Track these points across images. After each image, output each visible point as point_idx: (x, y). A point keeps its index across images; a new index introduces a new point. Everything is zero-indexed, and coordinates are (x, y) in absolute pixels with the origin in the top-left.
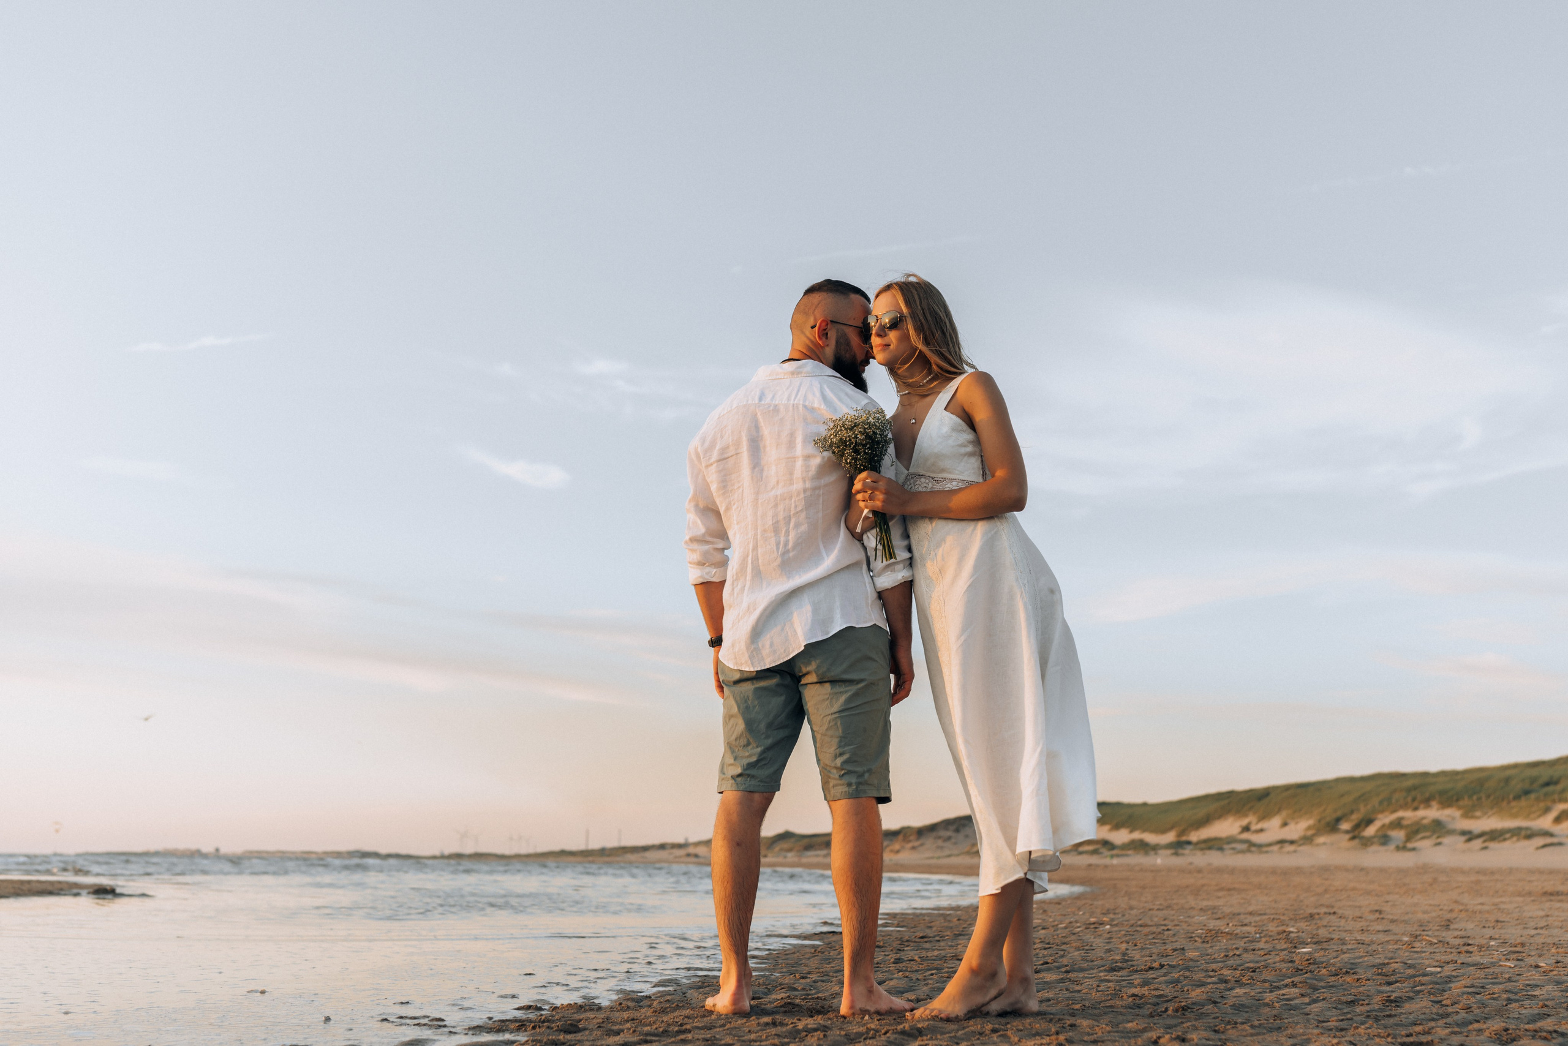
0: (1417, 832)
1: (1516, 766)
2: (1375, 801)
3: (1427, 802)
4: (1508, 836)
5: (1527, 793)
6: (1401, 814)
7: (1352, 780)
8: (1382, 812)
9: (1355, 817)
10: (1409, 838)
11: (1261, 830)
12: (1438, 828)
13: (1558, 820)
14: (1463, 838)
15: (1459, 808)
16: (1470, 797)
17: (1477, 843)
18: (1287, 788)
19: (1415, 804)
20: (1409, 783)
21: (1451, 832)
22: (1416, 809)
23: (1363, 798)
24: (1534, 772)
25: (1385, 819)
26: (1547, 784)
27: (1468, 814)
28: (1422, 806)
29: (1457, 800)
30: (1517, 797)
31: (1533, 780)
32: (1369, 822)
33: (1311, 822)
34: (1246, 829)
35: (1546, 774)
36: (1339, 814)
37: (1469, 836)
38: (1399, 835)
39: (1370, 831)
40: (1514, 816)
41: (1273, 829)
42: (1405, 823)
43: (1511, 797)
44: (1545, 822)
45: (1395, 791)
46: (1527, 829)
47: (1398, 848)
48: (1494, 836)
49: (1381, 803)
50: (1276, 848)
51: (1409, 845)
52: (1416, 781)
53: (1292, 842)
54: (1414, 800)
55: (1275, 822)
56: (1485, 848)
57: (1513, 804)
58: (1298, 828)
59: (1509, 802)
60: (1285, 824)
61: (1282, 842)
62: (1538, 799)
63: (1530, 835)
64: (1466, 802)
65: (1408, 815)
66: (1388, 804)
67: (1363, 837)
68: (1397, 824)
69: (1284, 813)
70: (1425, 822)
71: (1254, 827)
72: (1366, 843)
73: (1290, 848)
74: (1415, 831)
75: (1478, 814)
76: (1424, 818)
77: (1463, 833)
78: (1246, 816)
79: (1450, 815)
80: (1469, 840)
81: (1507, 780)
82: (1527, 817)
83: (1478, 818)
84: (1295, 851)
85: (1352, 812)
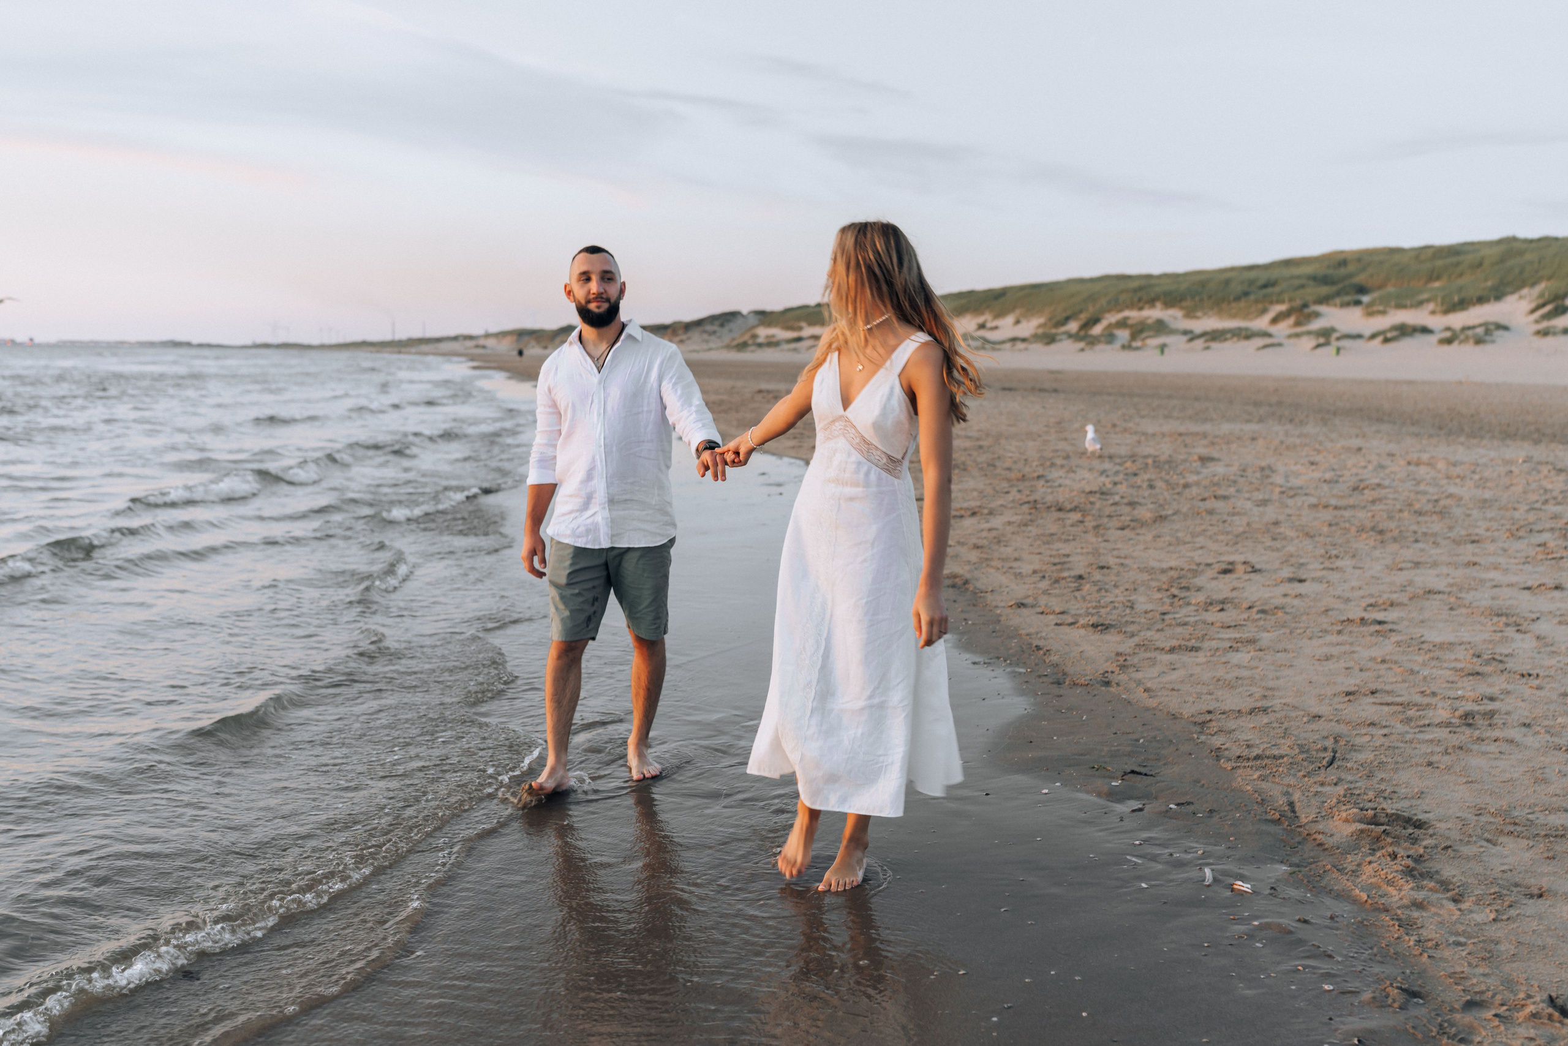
0: (1141, 331)
1: (1232, 269)
2: (1103, 301)
3: (1151, 302)
4: (1229, 336)
5: (1246, 294)
6: (1127, 313)
7: (1081, 281)
8: (1109, 311)
9: (1083, 317)
10: (1134, 337)
11: (996, 328)
12: (1160, 327)
13: (1275, 321)
14: (1185, 338)
15: (1182, 308)
16: (1193, 297)
17: (1199, 343)
18: (1022, 288)
19: (1141, 305)
20: (1135, 284)
21: (1172, 332)
22: (1141, 309)
23: (1092, 298)
24: (1252, 275)
25: (1112, 318)
26: (1265, 286)
27: (1190, 314)
28: (1147, 306)
29: (1181, 301)
30: (1237, 299)
31: (1251, 282)
32: (1096, 321)
33: (1042, 320)
34: (982, 326)
35: (1264, 277)
36: (1068, 313)
37: (1192, 336)
38: (1123, 335)
39: (1097, 330)
40: (1233, 316)
41: (1006, 327)
42: (1130, 322)
43: (1231, 298)
44: (1262, 323)
45: (1122, 292)
46: (1247, 329)
47: (1124, 347)
48: (1215, 336)
49: (1109, 302)
50: (1008, 345)
51: (1134, 344)
52: (1143, 282)
53: (1024, 340)
54: (1140, 300)
55: (1009, 320)
56: (1208, 348)
57: (1234, 305)
58: (1029, 327)
59: (1229, 303)
60: (1017, 322)
61: (1014, 340)
62: (1257, 301)
63: (1248, 335)
64: (1187, 303)
65: (1133, 315)
66: (1116, 305)
67: (1091, 336)
68: (1122, 324)
69: (1018, 312)
70: (1150, 321)
71: (989, 325)
72: (1093, 341)
73: (1020, 345)
74: (1139, 331)
75: (1199, 314)
76: (1149, 318)
77: (1185, 332)
78: (982, 313)
79: (1173, 316)
80: (1191, 340)
81: (1227, 282)
82: (1246, 316)
83: (1197, 318)
84: (1026, 349)
85: (1081, 312)
